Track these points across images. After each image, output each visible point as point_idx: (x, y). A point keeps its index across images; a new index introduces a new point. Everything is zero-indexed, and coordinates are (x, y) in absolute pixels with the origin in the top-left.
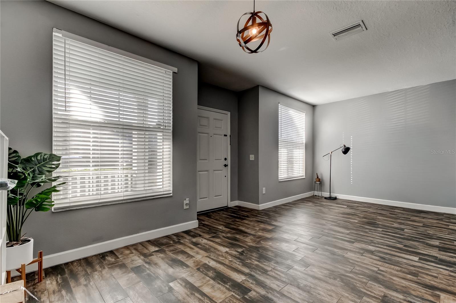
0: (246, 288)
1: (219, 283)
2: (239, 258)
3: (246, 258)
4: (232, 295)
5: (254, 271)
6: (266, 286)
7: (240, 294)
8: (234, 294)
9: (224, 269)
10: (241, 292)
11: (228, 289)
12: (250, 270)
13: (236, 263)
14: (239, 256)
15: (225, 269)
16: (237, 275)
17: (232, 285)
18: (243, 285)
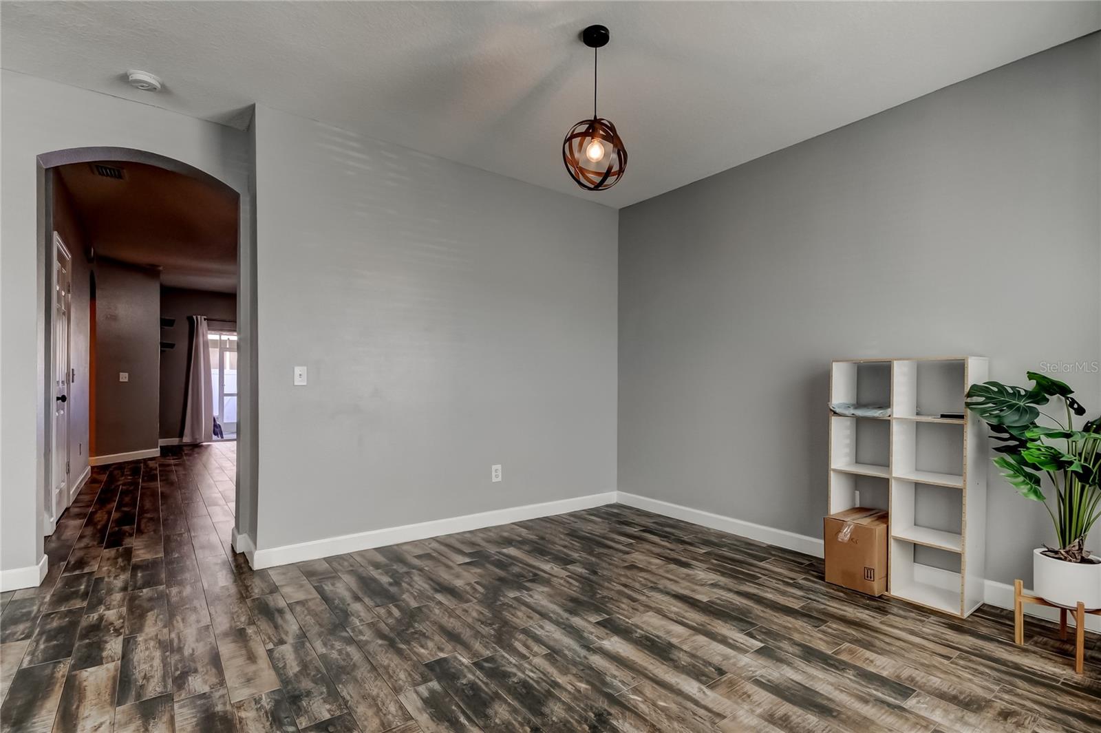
0: (605, 627)
1: (658, 637)
2: (614, 700)
3: (587, 698)
4: (629, 619)
5: (579, 657)
6: (564, 629)
7: (617, 620)
8: (627, 620)
9: (655, 667)
10: (615, 621)
11: (637, 626)
12: (587, 661)
13: (623, 682)
14: (612, 711)
15: (651, 667)
16: (621, 651)
17: (632, 633)
18: (608, 632)
